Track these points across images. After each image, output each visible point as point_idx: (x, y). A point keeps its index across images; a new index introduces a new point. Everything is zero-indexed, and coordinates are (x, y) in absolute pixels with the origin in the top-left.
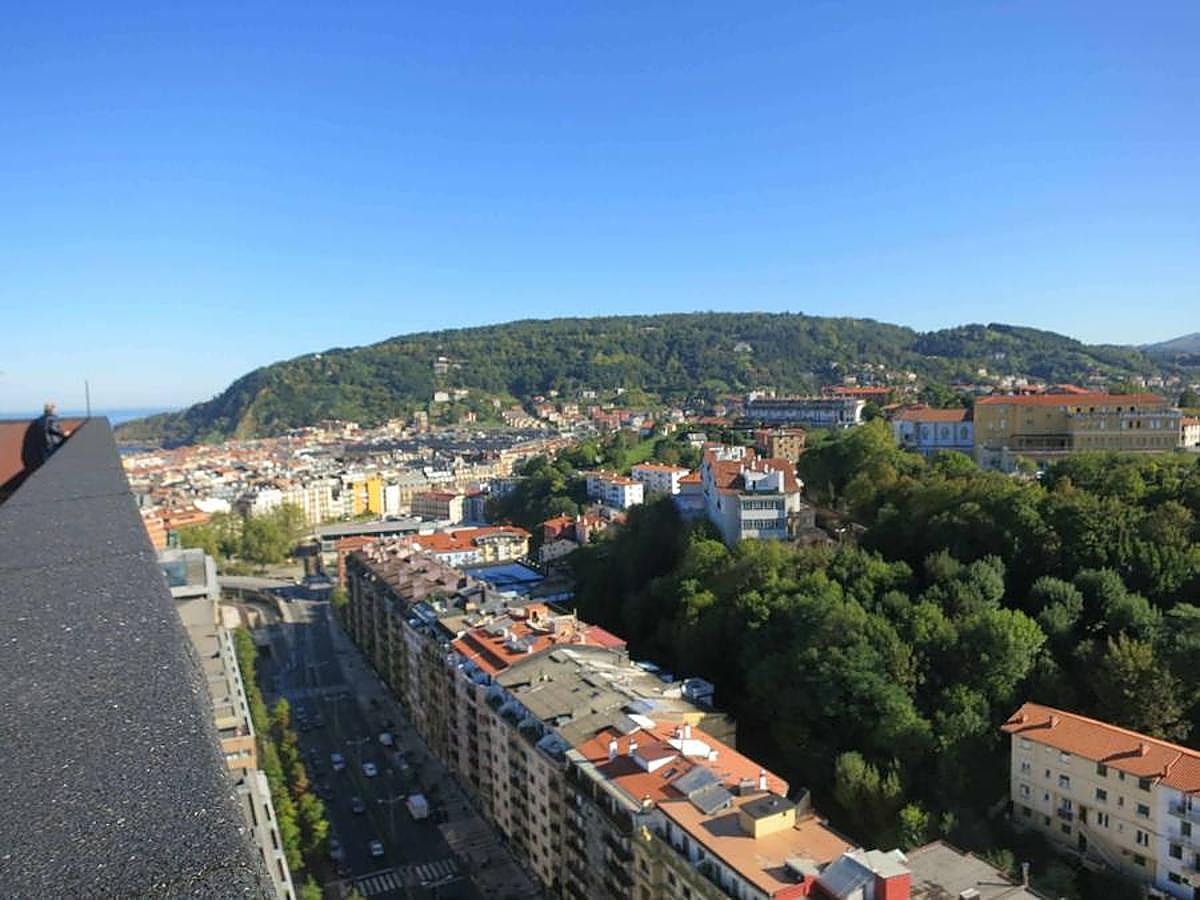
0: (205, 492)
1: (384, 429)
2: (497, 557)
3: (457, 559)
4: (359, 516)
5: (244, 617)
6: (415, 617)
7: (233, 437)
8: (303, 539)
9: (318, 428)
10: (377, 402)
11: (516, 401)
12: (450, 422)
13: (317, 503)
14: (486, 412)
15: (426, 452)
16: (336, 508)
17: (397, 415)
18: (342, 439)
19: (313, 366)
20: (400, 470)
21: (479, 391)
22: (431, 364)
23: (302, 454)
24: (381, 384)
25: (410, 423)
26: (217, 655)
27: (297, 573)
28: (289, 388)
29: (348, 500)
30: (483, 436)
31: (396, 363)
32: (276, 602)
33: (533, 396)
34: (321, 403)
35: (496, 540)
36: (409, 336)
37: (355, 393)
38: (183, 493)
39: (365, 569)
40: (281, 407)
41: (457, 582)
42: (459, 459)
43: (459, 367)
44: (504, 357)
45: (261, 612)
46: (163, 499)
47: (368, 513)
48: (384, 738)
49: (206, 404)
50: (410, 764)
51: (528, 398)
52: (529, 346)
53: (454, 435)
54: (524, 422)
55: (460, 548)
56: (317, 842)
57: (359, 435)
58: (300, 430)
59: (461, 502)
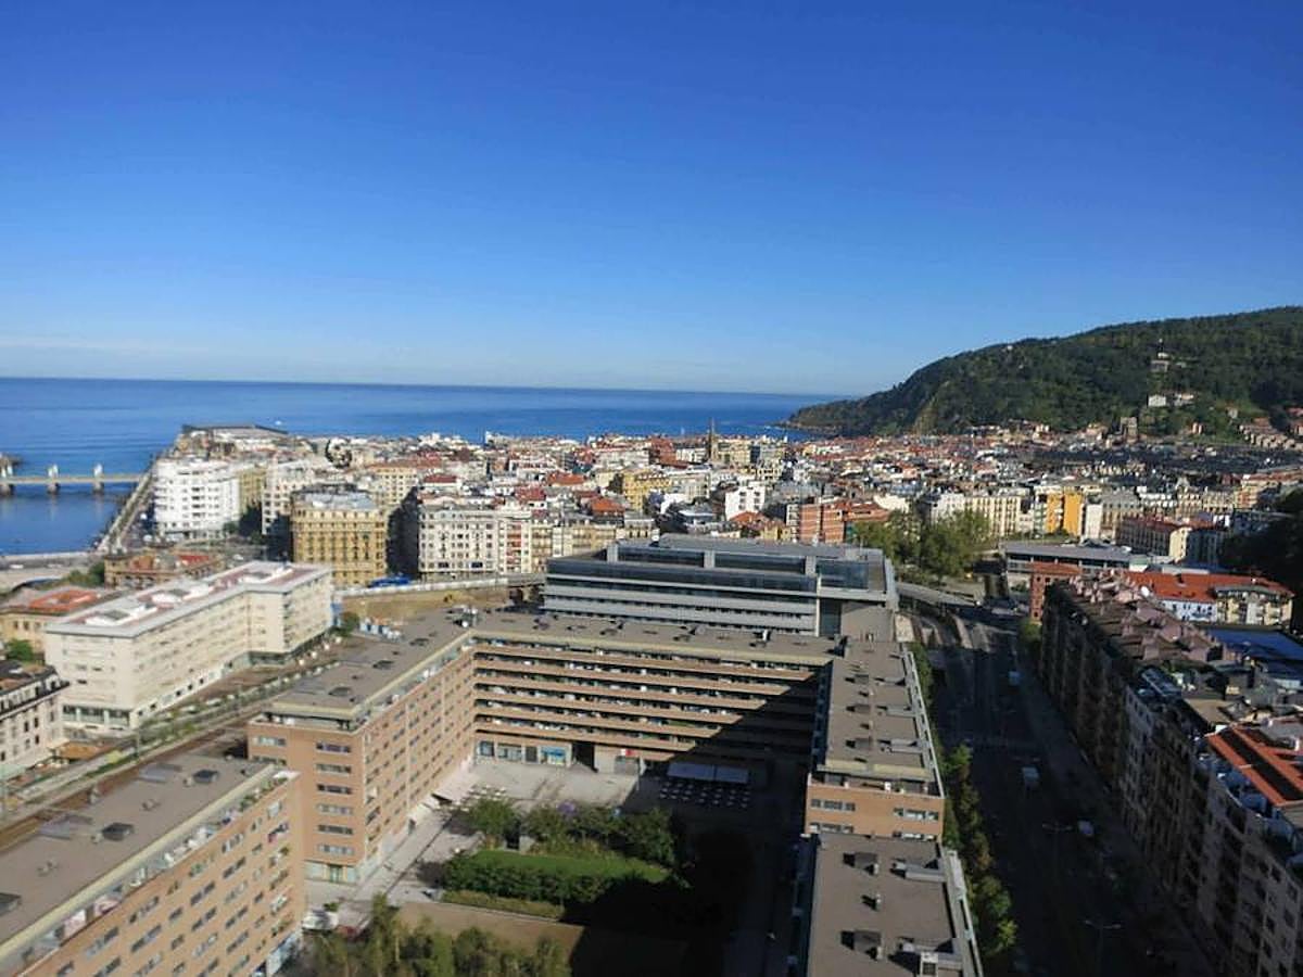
0: (885, 488)
1: (1083, 436)
2: (1244, 618)
3: (1185, 610)
4: (1050, 534)
5: (917, 633)
6: (1146, 686)
7: (911, 431)
8: (986, 552)
9: (1002, 428)
10: (1075, 403)
11: (1260, 411)
12: (1167, 432)
13: (1003, 513)
14: (1216, 424)
15: (1136, 467)
16: (1026, 523)
17: (1098, 419)
18: (1032, 442)
19: (1003, 359)
20: (1103, 486)
21: (1209, 396)
22: (1147, 361)
23: (986, 456)
24: (1081, 382)
25: (1113, 430)
26: (902, 683)
27: (978, 592)
28: (973, 381)
29: (1039, 514)
30: (1214, 454)
31: (1102, 358)
32: (954, 622)
33: (1286, 408)
34: (1008, 399)
35: (1245, 594)
36: (1119, 326)
37: (1048, 390)
38: (862, 486)
39: (1071, 608)
40: (964, 402)
41: (1207, 650)
42: (1183, 481)
43: (1184, 365)
44: (1248, 355)
45: (936, 631)
46: (843, 490)
47: (1061, 532)
48: (1085, 827)
49: (885, 394)
50: (1118, 872)
51: (1279, 409)
52: (1287, 341)
53: (1174, 449)
54: (1270, 440)
55: (1191, 597)
56: (1001, 946)
57: (1052, 439)
58: (983, 428)
59: (1186, 534)
